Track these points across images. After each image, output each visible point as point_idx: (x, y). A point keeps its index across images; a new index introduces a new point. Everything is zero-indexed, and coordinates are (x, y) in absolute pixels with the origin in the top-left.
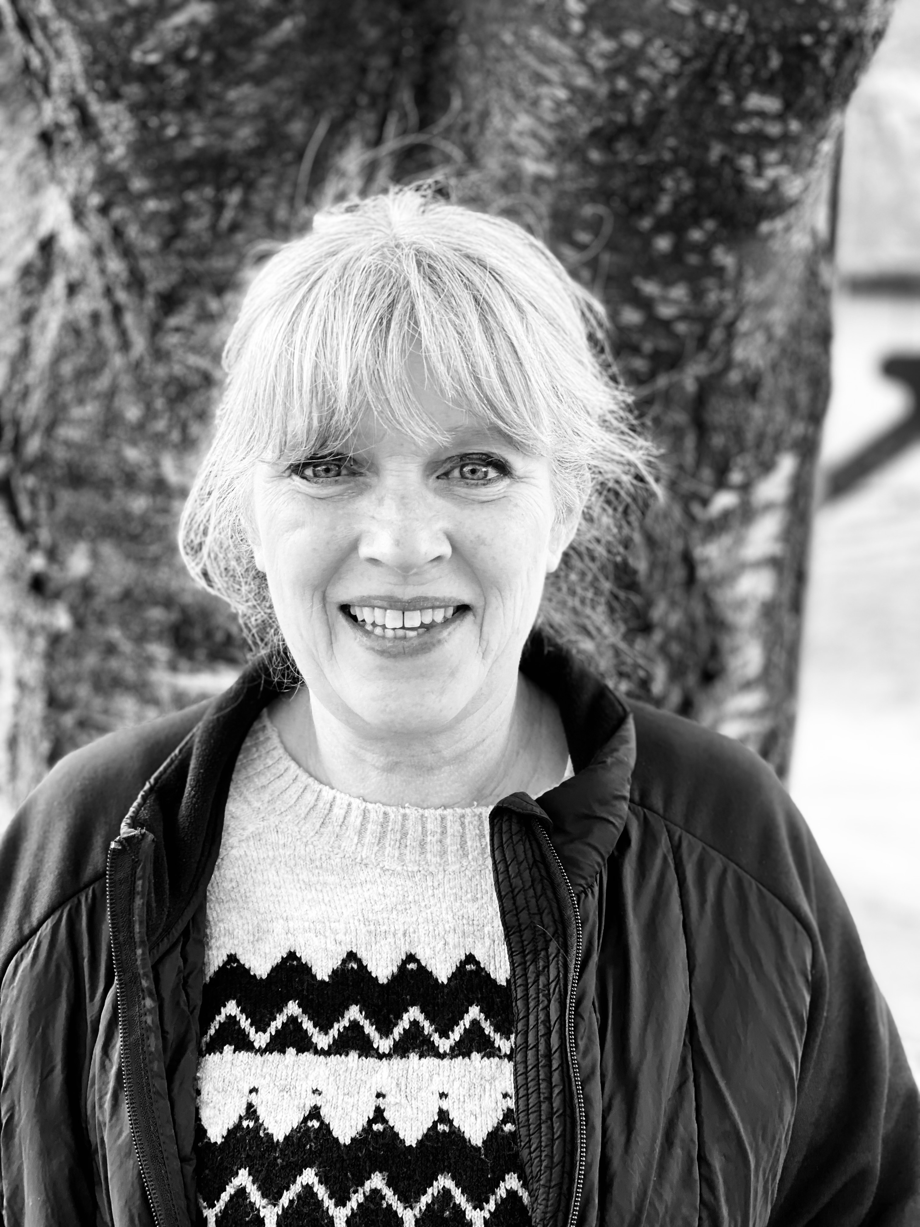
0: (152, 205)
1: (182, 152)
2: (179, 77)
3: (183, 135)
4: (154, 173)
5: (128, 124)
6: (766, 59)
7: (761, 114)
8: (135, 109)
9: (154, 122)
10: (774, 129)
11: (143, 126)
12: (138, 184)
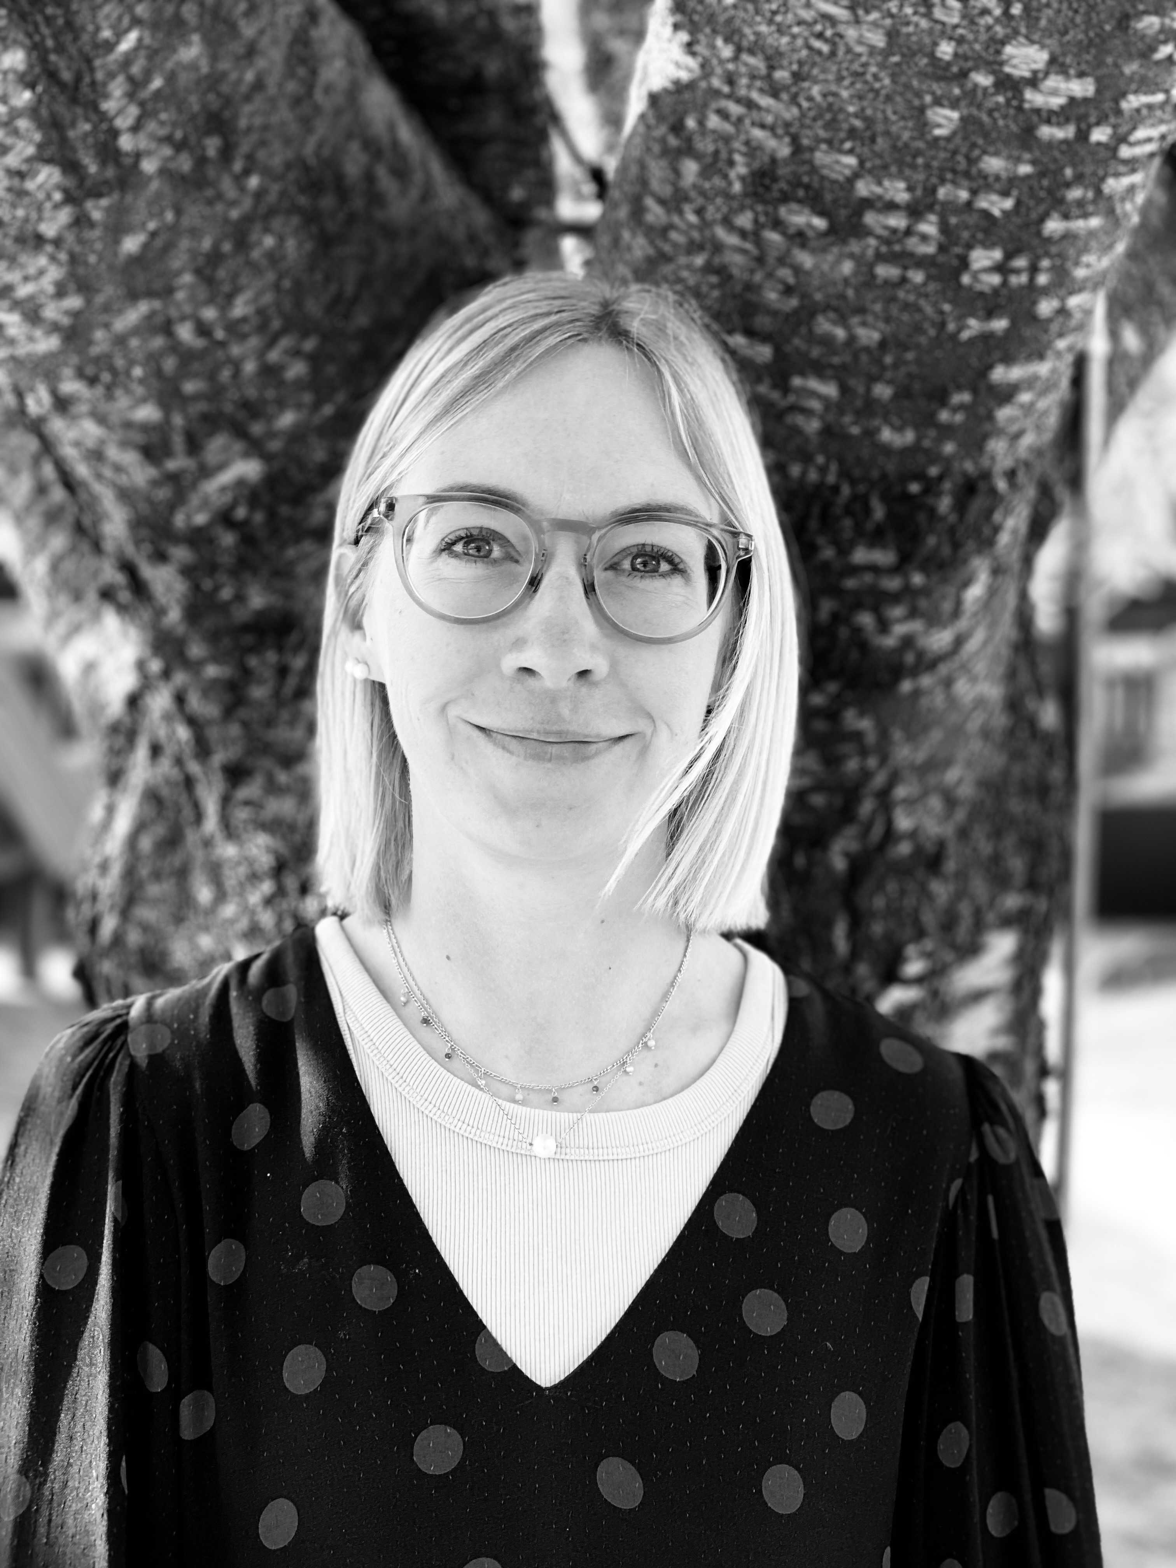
0: (212, 671)
1: (240, 615)
2: (228, 539)
3: (240, 598)
4: (213, 638)
5: (180, 587)
6: (868, 511)
7: (874, 569)
8: (187, 572)
9: (207, 584)
10: (893, 584)
11: (196, 588)
12: (196, 650)
